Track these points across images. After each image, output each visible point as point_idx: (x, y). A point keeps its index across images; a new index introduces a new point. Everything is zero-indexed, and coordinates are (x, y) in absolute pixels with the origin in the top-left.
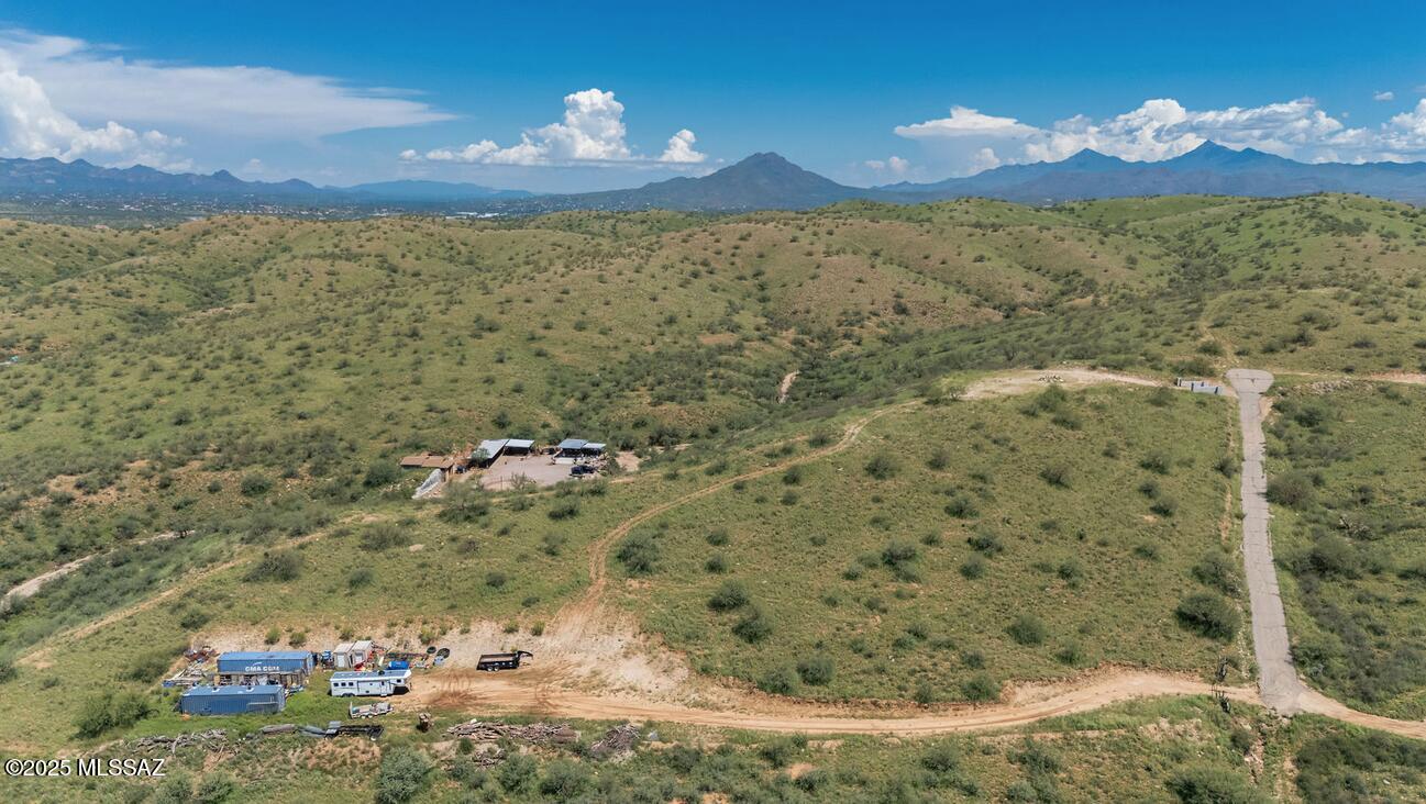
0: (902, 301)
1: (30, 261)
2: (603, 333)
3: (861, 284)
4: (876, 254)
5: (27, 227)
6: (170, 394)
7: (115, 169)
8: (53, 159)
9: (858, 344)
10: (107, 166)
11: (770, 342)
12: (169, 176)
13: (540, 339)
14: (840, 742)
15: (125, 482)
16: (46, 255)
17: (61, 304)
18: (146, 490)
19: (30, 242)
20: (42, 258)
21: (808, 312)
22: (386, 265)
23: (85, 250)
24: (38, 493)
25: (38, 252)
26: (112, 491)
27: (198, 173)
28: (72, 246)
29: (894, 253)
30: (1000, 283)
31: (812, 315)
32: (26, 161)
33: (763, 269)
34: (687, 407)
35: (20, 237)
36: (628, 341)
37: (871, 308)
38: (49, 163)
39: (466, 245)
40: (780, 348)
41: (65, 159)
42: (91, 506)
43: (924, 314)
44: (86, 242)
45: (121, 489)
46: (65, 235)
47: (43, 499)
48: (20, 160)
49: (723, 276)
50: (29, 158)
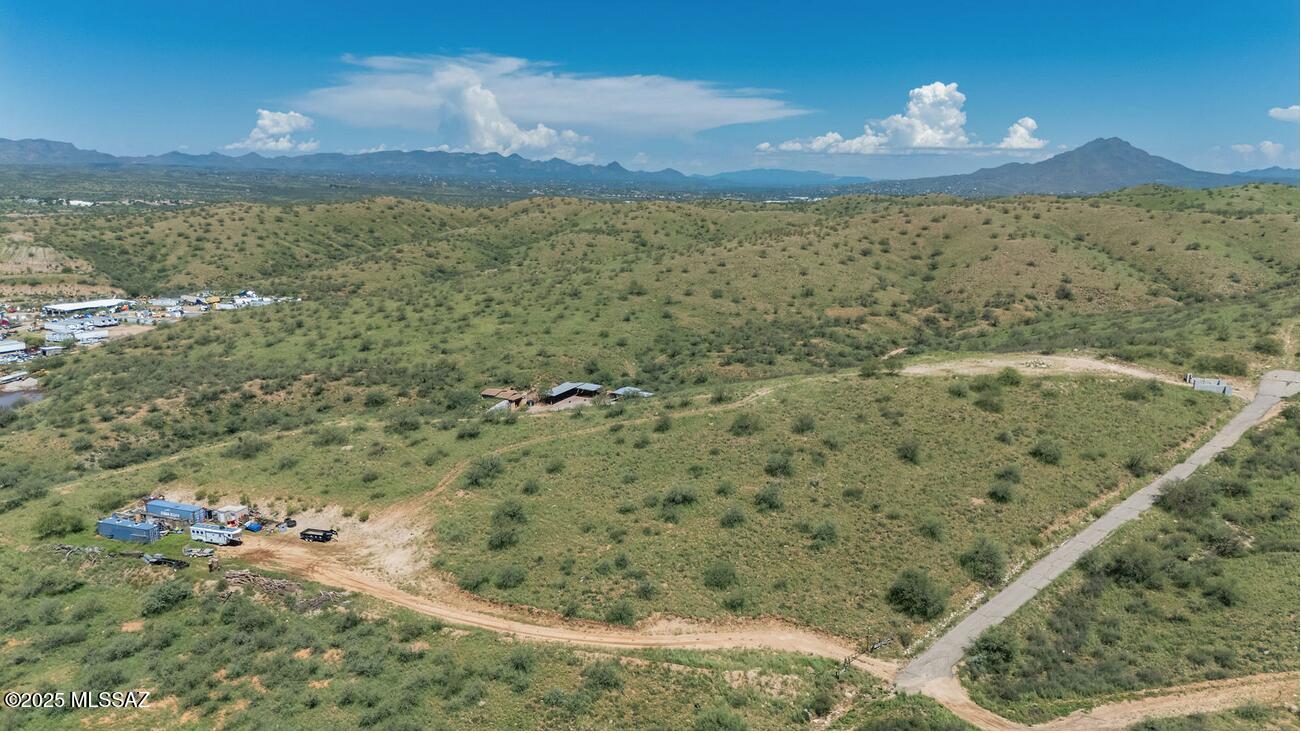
0: (1069, 286)
1: (397, 229)
2: (736, 301)
3: (1032, 268)
4: (1080, 239)
5: (403, 204)
6: (377, 328)
7: (538, 162)
8: (496, 153)
9: (994, 325)
10: (534, 159)
11: (898, 318)
12: (575, 167)
13: (676, 303)
14: (467, 633)
15: (294, 389)
16: (410, 225)
17: (387, 261)
18: (304, 396)
19: (401, 214)
20: (405, 227)
21: (961, 292)
22: (638, 240)
23: (437, 222)
24: (235, 390)
25: (405, 223)
26: (282, 394)
27: (596, 164)
28: (430, 219)
29: (1101, 238)
30: (1202, 273)
31: (965, 295)
32: (478, 155)
33: (943, 250)
34: (750, 369)
35: (396, 211)
36: (754, 309)
37: (1030, 291)
38: (494, 156)
39: (716, 224)
40: (905, 324)
41: (505, 154)
42: (265, 403)
43: (1090, 300)
44: (441, 216)
45: (289, 393)
46: (427, 210)
47: (236, 394)
48: (474, 154)
49: (899, 256)
50: (480, 153)
